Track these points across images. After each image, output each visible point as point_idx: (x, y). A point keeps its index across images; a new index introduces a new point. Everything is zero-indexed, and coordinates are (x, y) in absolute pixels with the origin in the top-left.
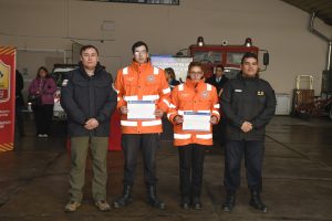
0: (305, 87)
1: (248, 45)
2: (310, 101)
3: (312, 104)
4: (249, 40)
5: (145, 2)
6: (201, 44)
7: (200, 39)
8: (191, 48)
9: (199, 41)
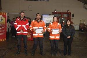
0: (83, 23)
1: (68, 12)
2: (84, 27)
3: (85, 27)
4: (68, 11)
5: (40, 1)
6: (55, 12)
7: (55, 10)
8: (53, 13)
9: (55, 11)
